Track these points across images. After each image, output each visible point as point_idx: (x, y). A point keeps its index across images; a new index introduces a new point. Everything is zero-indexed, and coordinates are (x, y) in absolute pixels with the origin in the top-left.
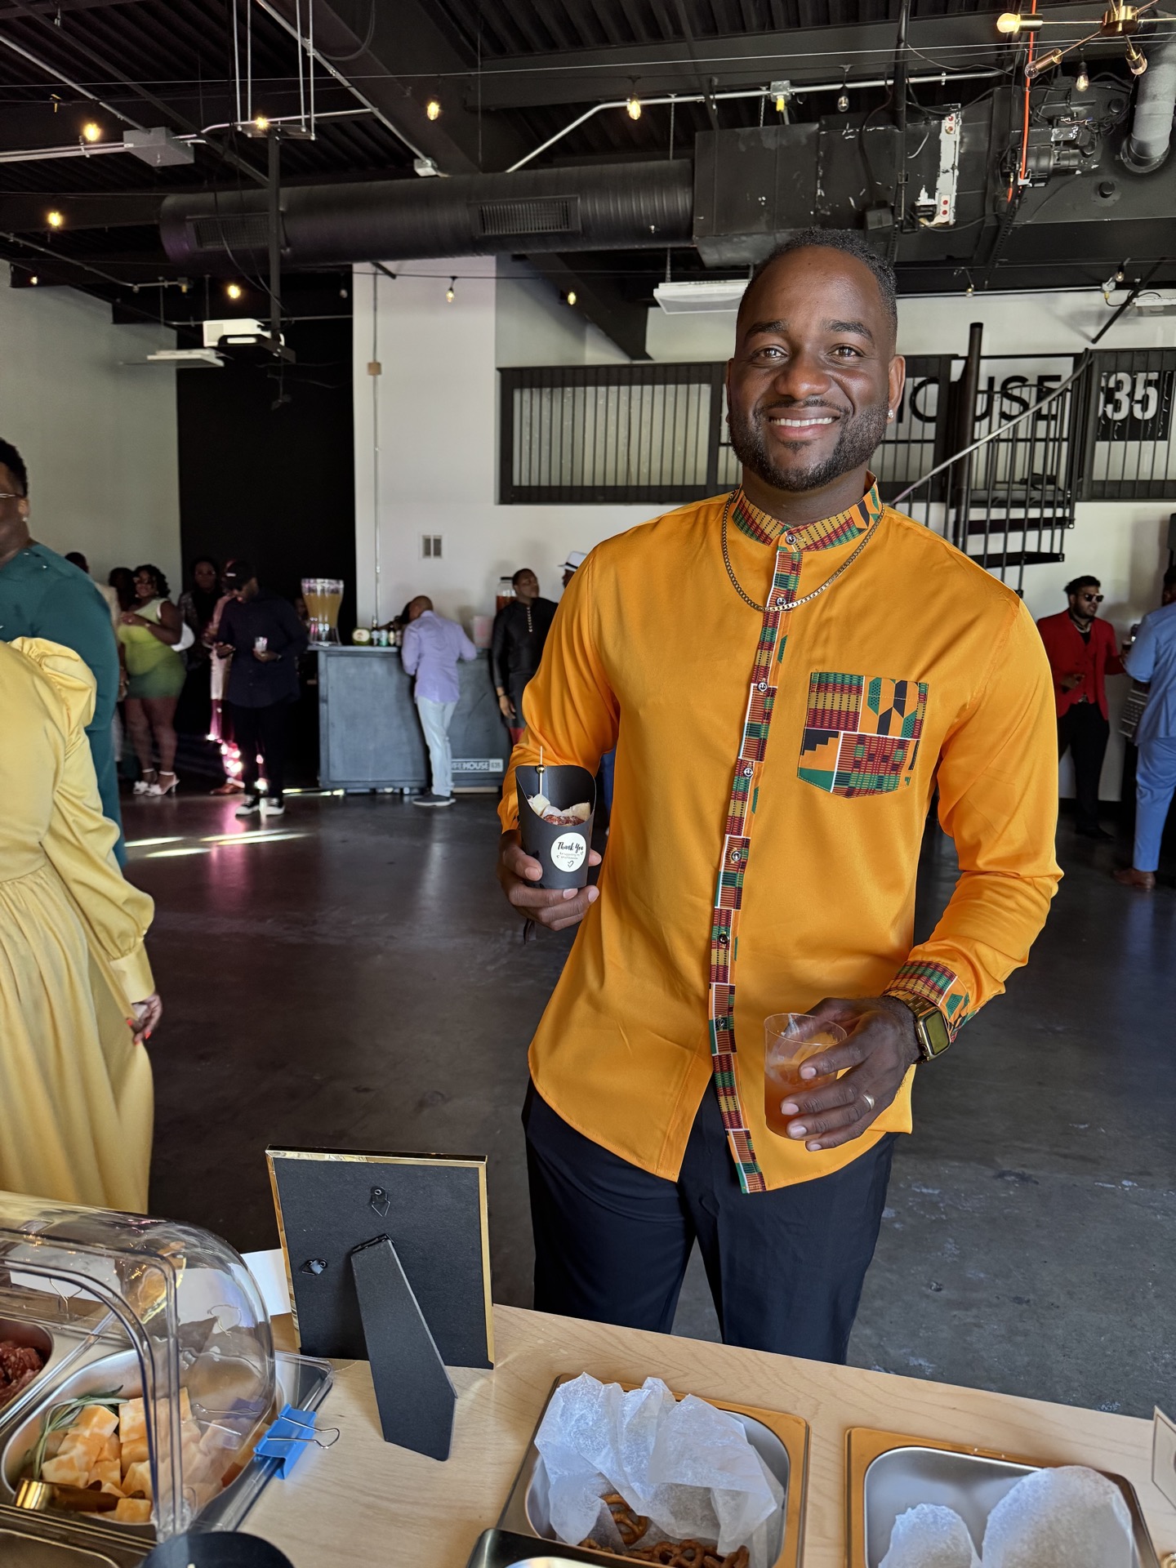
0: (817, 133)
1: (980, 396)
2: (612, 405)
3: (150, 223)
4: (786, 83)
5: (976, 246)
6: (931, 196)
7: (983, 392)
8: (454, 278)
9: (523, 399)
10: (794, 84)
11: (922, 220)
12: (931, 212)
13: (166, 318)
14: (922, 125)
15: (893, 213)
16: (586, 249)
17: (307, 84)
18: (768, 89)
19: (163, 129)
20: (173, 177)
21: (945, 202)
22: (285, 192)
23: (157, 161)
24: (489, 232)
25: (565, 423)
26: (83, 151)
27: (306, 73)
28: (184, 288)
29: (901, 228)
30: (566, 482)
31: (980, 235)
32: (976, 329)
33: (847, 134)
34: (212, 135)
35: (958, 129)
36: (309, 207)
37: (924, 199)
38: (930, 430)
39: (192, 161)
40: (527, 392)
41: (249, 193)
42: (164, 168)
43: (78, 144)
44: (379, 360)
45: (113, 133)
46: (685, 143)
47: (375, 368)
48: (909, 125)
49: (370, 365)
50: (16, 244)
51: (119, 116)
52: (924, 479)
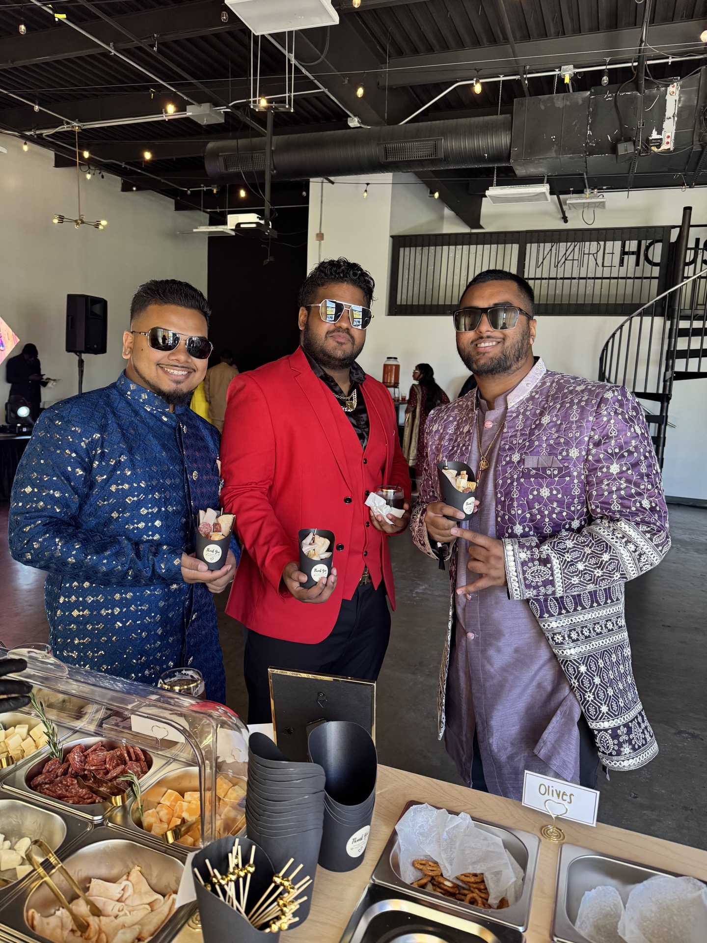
0: (589, 98)
1: (688, 251)
2: (458, 256)
3: (199, 155)
4: (572, 66)
5: (688, 162)
6: (659, 133)
7: (691, 249)
8: (368, 184)
9: (405, 253)
10: (575, 67)
11: (653, 148)
12: (659, 143)
13: (204, 208)
14: (655, 91)
15: (634, 145)
16: (446, 168)
17: (290, 79)
18: (560, 70)
19: (208, 105)
20: (213, 131)
21: (668, 137)
22: (275, 138)
23: (204, 122)
24: (390, 160)
25: (429, 268)
26: (164, 117)
27: (290, 73)
28: (215, 191)
29: (640, 153)
30: (428, 303)
31: (690, 156)
32: (688, 210)
33: (607, 97)
34: (235, 107)
35: (678, 92)
36: (287, 147)
37: (655, 135)
38: (656, 271)
39: (223, 121)
40: (407, 249)
41: (256, 140)
42: (208, 126)
43: (162, 113)
44: (322, 232)
45: (181, 108)
46: (508, 104)
47: (320, 236)
48: (646, 91)
49: (317, 235)
50: (125, 168)
51: (185, 98)
52: (651, 303)
